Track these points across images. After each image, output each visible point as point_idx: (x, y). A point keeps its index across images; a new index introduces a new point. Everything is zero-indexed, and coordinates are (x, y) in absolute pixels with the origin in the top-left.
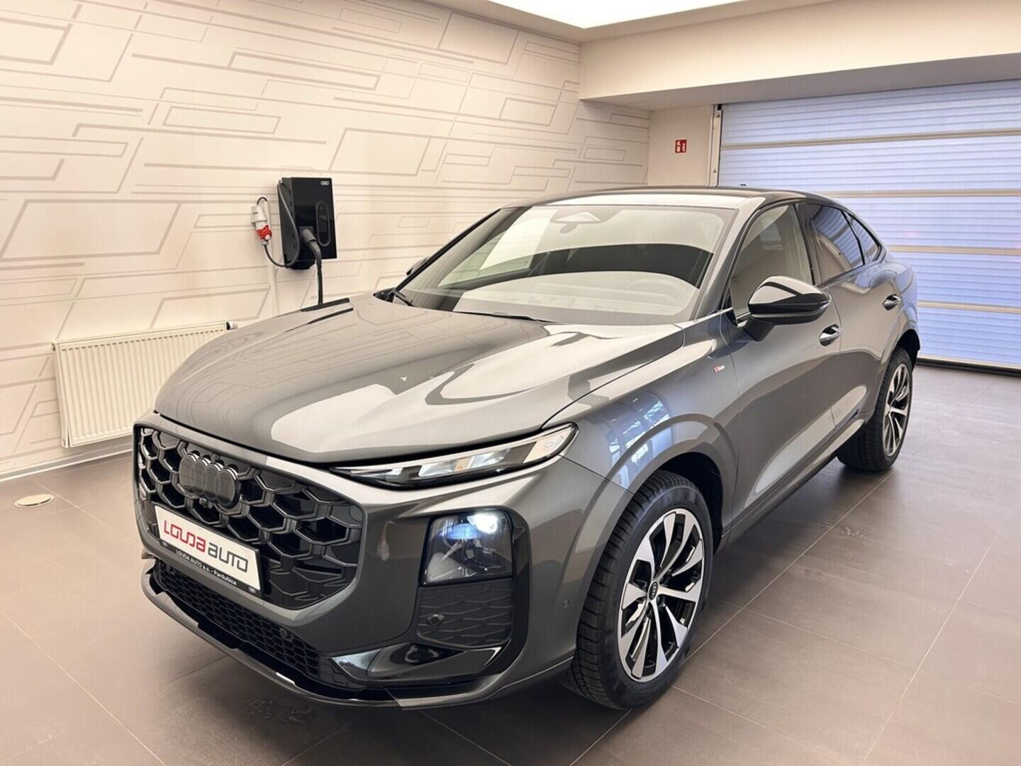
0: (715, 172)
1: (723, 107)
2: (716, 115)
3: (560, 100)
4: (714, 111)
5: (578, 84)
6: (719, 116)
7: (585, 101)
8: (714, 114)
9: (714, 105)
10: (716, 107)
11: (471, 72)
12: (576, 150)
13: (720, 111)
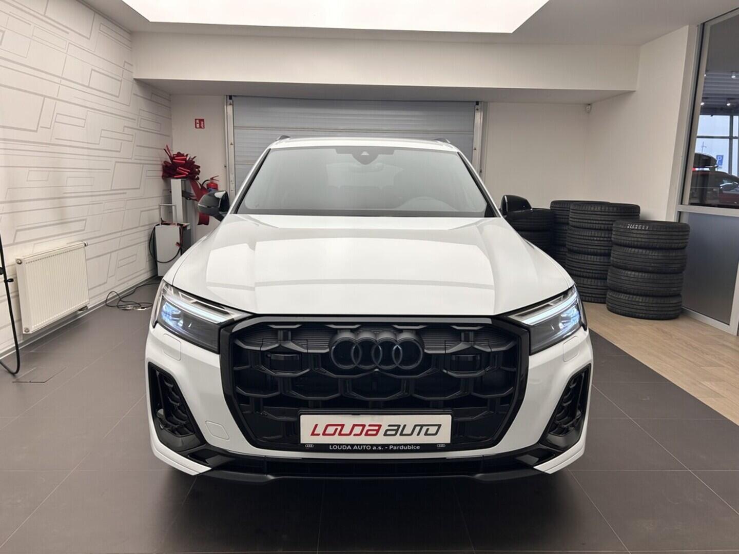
1: (233, 99)
2: (229, 103)
3: (123, 77)
5: (131, 65)
7: (136, 80)
10: (228, 97)
11: (68, 41)
12: (135, 120)
13: (231, 101)
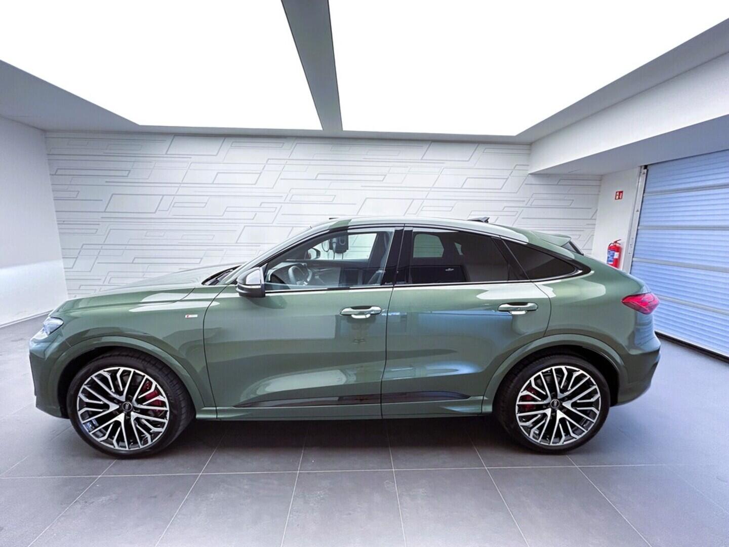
0: (638, 211)
1: (648, 168)
2: (642, 172)
4: (641, 170)
6: (644, 173)
7: (534, 174)
8: (641, 172)
9: (641, 167)
10: (643, 167)
13: (646, 170)
